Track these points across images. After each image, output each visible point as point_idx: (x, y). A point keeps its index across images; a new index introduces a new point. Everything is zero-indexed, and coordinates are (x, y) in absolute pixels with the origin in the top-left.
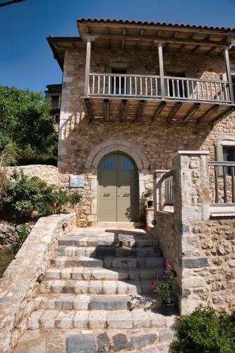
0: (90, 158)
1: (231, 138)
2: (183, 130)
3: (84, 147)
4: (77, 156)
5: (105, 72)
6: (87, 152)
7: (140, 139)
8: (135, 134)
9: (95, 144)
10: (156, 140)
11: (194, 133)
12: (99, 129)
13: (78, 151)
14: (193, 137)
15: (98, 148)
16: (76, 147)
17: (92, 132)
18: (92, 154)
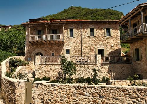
0: (32, 54)
1: (68, 47)
2: (55, 46)
3: (31, 51)
4: (29, 53)
5: (36, 35)
6: (32, 53)
7: (44, 49)
8: (43, 48)
9: (34, 50)
10: (48, 49)
11: (58, 46)
12: (35, 47)
13: (30, 52)
14: (58, 47)
15: (34, 51)
16: (29, 51)
17: (33, 48)
18: (33, 53)
